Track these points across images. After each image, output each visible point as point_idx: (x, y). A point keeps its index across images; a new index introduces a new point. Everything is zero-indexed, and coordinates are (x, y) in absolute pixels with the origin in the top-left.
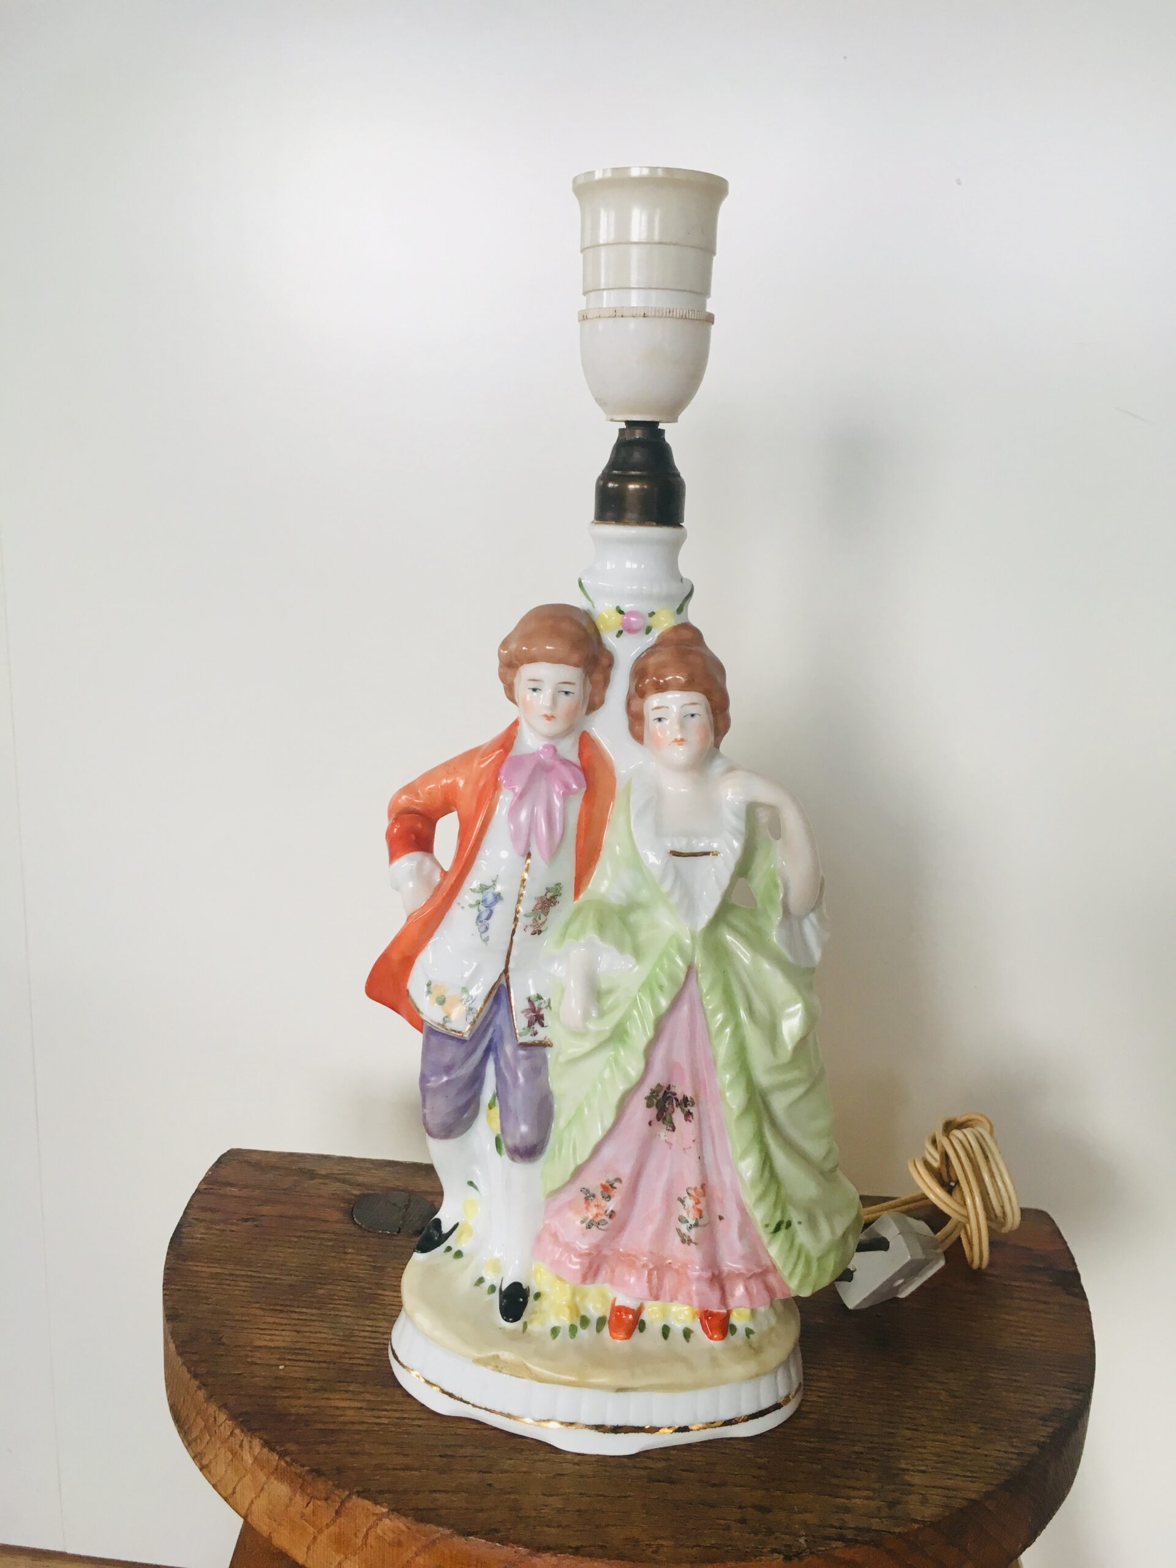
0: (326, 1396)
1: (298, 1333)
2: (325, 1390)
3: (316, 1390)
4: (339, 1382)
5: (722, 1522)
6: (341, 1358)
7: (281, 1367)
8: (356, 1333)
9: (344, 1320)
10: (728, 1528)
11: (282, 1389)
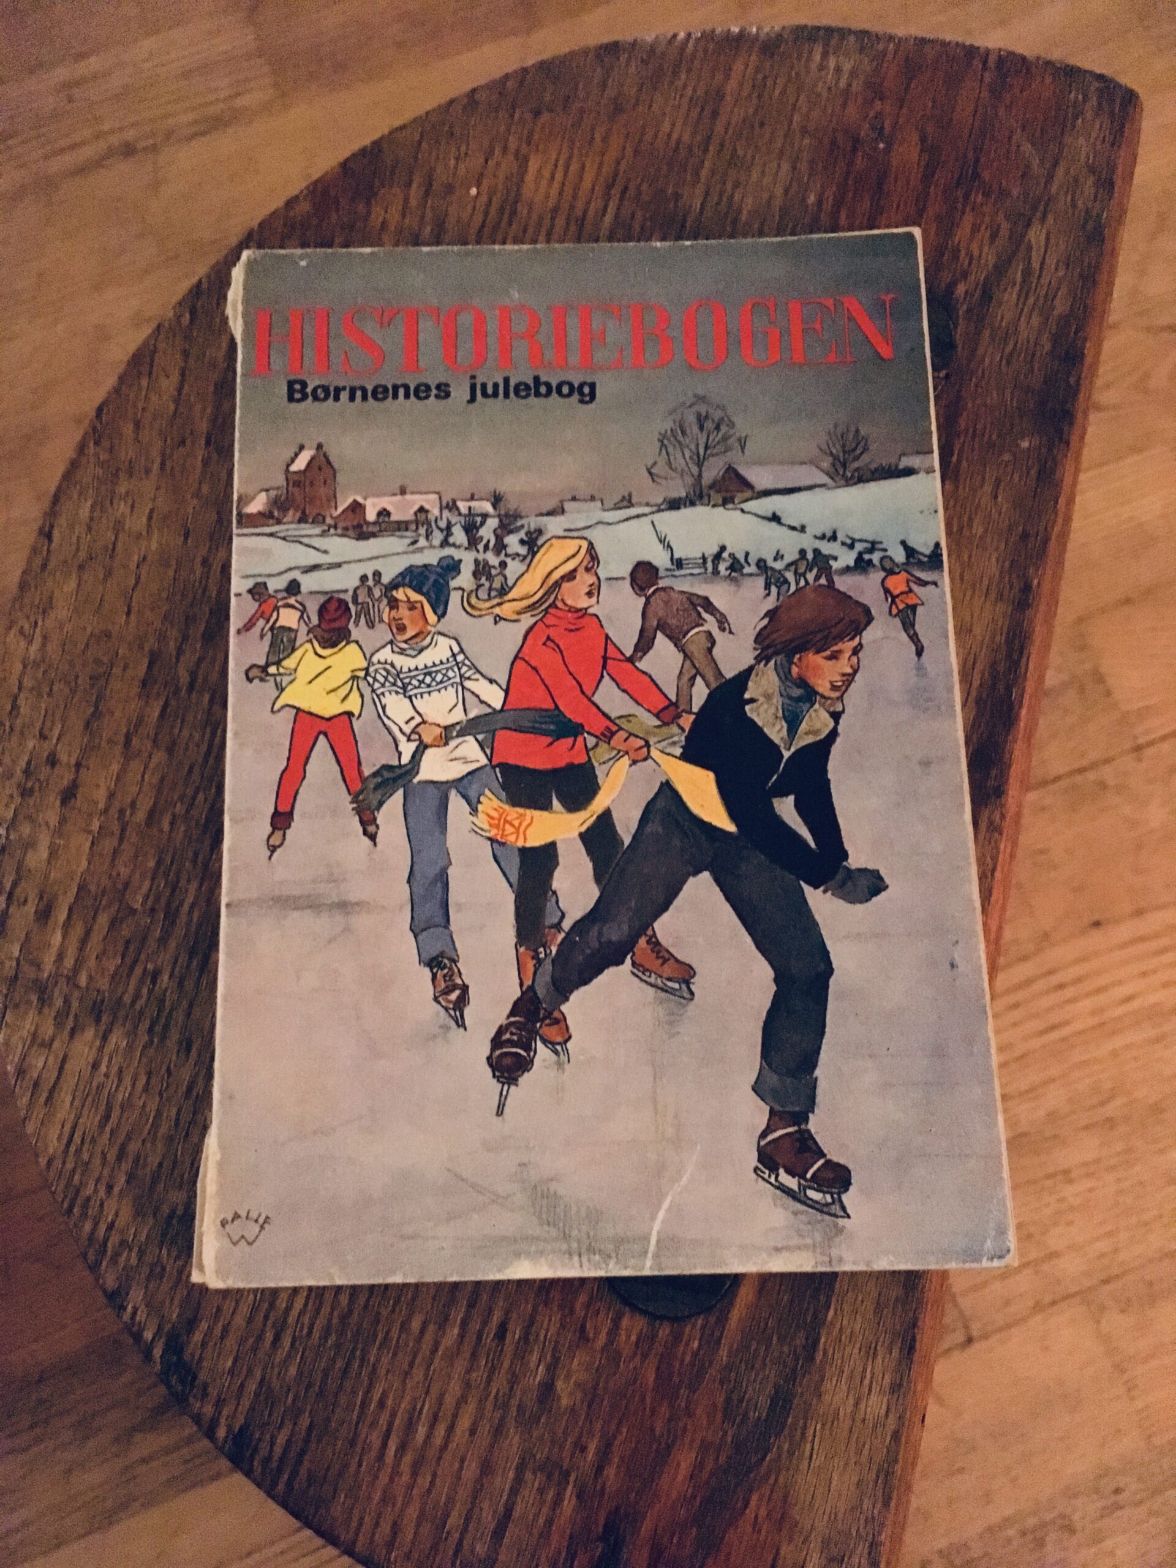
5: (56, 733)
10: (43, 736)
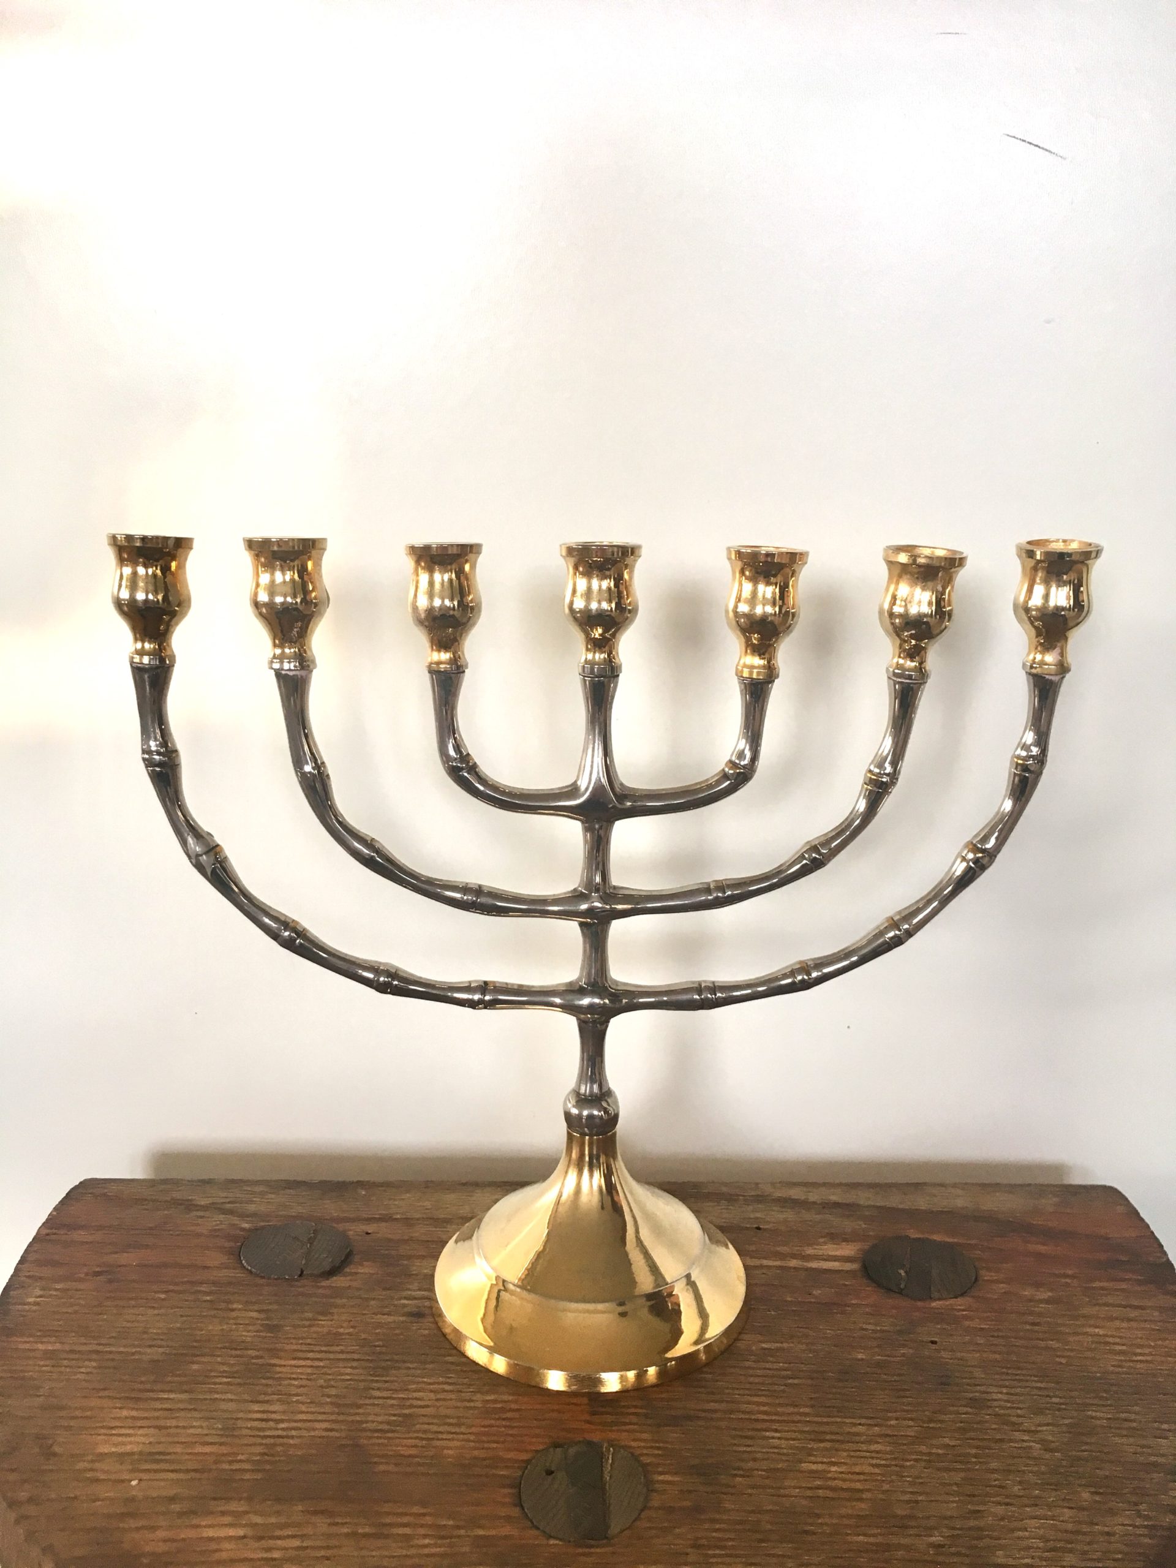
0: (194, 1522)
1: (160, 1430)
2: (194, 1513)
3: (181, 1514)
4: (215, 1499)
6: (216, 1462)
7: (134, 1483)
8: (240, 1423)
9: (223, 1406)
11: (132, 1515)
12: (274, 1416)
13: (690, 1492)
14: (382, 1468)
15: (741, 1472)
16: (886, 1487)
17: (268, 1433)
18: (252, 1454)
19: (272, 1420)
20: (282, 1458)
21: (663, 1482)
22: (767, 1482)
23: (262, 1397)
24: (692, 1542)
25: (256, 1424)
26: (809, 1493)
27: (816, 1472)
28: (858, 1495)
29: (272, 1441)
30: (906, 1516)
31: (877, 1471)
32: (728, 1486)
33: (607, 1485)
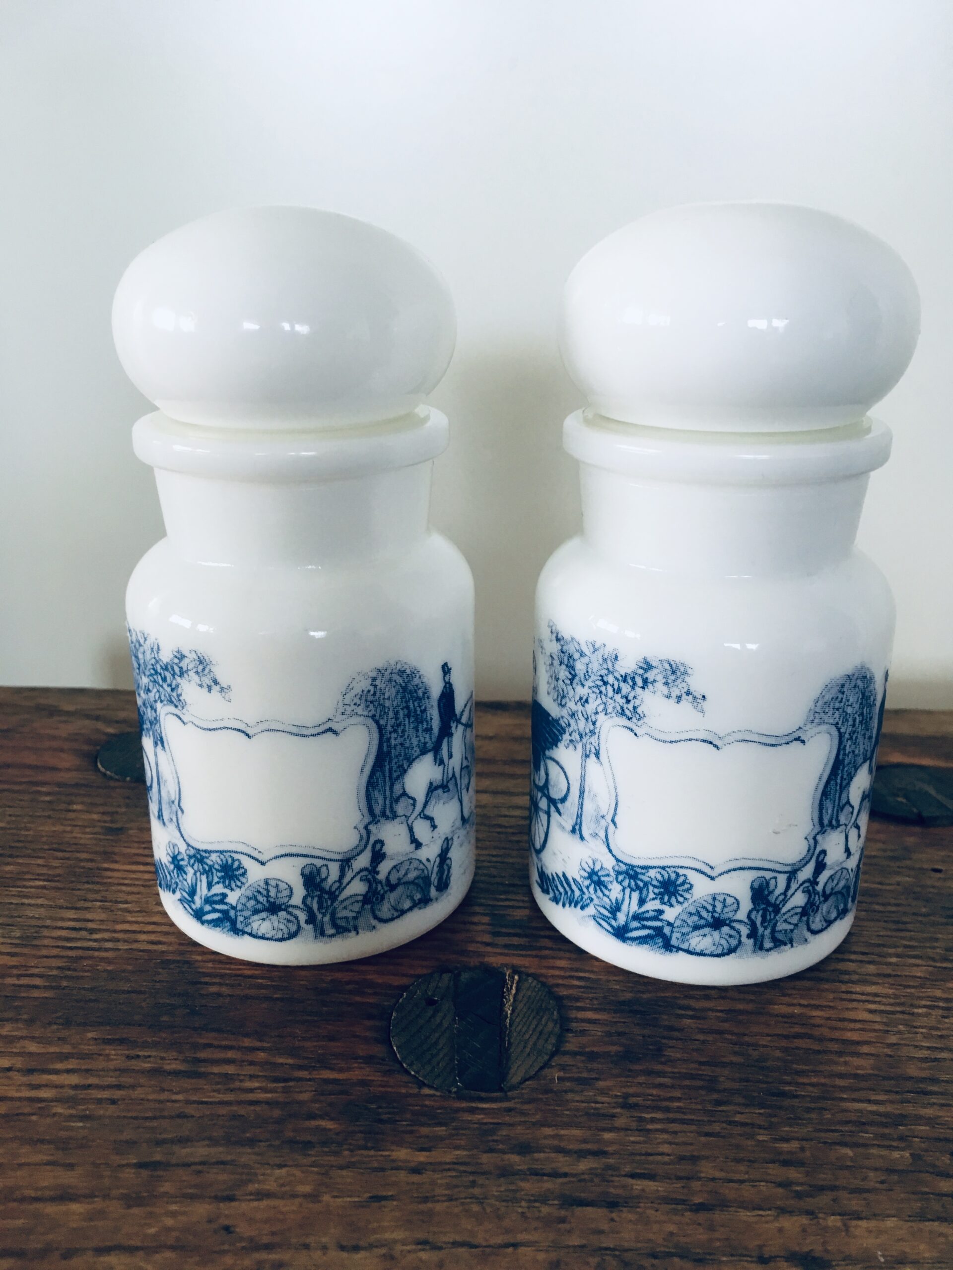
12: (90, 925)
13: (620, 1034)
14: (213, 989)
15: (690, 1013)
16: (893, 1039)
17: (79, 944)
18: (51, 968)
19: (85, 929)
20: (86, 974)
21: (583, 1020)
22: (726, 1026)
23: (81, 904)
24: (621, 1100)
25: (64, 933)
26: (784, 1043)
27: (792, 1016)
28: (853, 1048)
29: (80, 953)
30: (923, 1080)
31: (877, 1018)
32: (671, 1028)
33: (508, 1020)
